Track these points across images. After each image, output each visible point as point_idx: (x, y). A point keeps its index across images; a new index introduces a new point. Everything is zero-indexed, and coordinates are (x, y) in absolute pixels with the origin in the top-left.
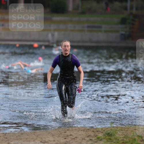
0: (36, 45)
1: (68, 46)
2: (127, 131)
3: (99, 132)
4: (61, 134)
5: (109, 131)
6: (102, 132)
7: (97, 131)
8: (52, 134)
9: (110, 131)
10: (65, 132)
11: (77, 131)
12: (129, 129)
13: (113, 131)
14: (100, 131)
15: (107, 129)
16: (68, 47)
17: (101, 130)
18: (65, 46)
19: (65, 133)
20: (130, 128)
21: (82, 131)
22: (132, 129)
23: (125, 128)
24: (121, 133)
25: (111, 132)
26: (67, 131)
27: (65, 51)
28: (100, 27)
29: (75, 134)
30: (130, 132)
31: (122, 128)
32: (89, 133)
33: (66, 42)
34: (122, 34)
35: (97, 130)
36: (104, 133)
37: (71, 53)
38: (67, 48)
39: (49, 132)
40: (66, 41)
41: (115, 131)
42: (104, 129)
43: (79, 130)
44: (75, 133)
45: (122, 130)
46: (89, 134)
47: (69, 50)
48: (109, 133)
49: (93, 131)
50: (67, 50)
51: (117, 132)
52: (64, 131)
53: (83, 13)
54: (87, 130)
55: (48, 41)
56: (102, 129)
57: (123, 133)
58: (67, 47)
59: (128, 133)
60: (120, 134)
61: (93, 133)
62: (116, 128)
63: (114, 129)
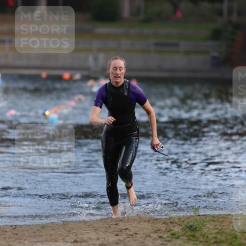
0: (66, 75)
1: (121, 67)
2: (222, 222)
3: (175, 225)
4: (109, 227)
5: (191, 222)
6: (180, 224)
7: (171, 223)
8: (94, 227)
9: (194, 223)
10: (116, 224)
11: (137, 222)
12: (225, 219)
13: (198, 222)
14: (176, 223)
15: (188, 219)
16: (120, 70)
17: (177, 221)
19: (116, 226)
20: (228, 217)
21: (145, 221)
22: (231, 219)
23: (221, 216)
24: (213, 227)
25: (196, 224)
26: (120, 222)
27: (115, 77)
28: (177, 45)
29: (133, 227)
30: (227, 224)
31: (214, 217)
32: (157, 225)
33: (116, 61)
34: (214, 58)
35: (172, 221)
36: (183, 226)
38: (119, 72)
39: (89, 224)
40: (117, 58)
41: (202, 222)
42: (183, 220)
43: (140, 221)
44: (133, 225)
45: (214, 221)
46: (157, 227)
48: (191, 226)
49: (164, 223)
50: (119, 75)
51: (205, 223)
52: (115, 221)
53: (147, 21)
54: (155, 221)
55: (88, 69)
56: (179, 219)
57: (215, 226)
59: (224, 226)
60: (211, 227)
61: (164, 225)
62: (203, 218)
63: (200, 219)
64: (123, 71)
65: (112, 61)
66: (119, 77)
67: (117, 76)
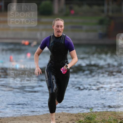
1: (61, 25)
2: (104, 115)
7: (79, 116)
8: (40, 118)
9: (90, 116)
12: (106, 114)
14: (81, 116)
15: (87, 114)
18: (58, 26)
21: (66, 115)
22: (109, 114)
23: (103, 113)
24: (100, 118)
27: (58, 32)
30: (107, 116)
31: (100, 113)
32: (72, 117)
37: (64, 35)
38: (60, 29)
39: (38, 117)
40: (59, 20)
42: (85, 114)
45: (100, 115)
47: (62, 31)
48: (89, 118)
49: (76, 116)
50: (60, 31)
51: (96, 116)
56: (83, 114)
58: (60, 27)
59: (105, 117)
62: (95, 113)
63: (93, 114)
64: (63, 28)
65: (56, 22)
66: (60, 32)
67: (59, 32)
